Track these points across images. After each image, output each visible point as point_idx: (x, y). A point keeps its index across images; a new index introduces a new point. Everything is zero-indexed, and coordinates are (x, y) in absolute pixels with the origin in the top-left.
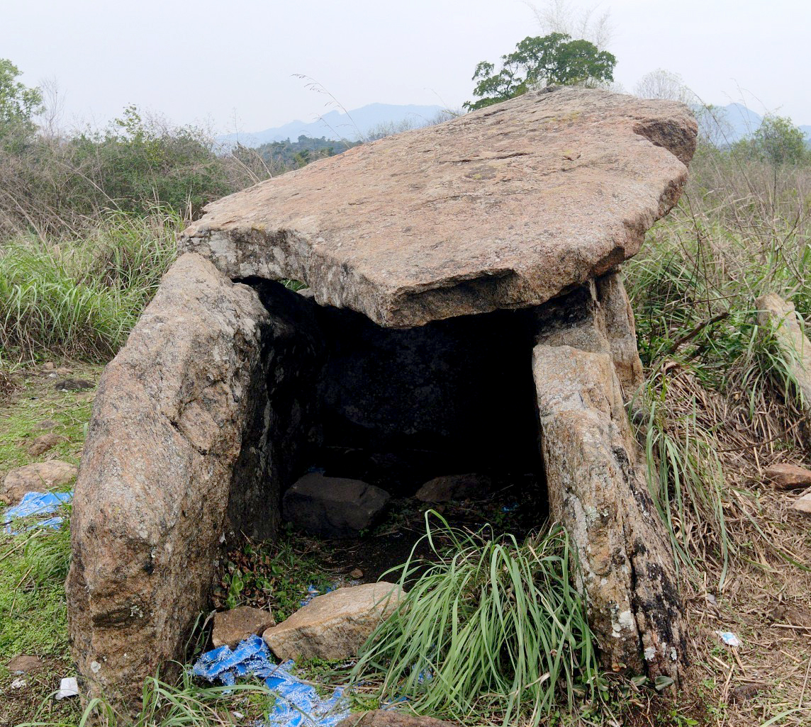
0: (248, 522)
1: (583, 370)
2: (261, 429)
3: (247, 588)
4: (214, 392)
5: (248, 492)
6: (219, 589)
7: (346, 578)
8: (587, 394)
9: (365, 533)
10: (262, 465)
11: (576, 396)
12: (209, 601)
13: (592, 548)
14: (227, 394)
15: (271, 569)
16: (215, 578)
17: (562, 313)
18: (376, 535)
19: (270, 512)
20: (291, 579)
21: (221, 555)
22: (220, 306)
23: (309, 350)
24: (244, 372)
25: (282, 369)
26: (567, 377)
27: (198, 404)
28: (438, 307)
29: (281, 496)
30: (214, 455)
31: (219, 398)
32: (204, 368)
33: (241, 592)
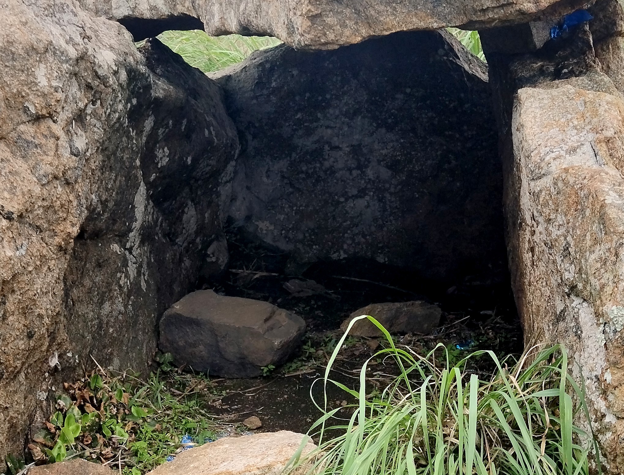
0: (105, 347)
1: (595, 113)
2: (131, 223)
3: (87, 433)
4: (36, 132)
5: (107, 306)
6: (44, 433)
7: (238, 427)
8: (604, 145)
9: (269, 371)
10: (131, 273)
11: (587, 148)
12: (26, 450)
13: (613, 374)
14: (58, 139)
15: (130, 410)
16: (39, 417)
17: (552, 69)
18: (284, 374)
19: (140, 338)
20: (157, 426)
21: (52, 385)
22: (58, 15)
23: (207, 132)
24: (94, 121)
25: (166, 149)
26: (571, 124)
27: (7, 146)
28: (379, 12)
29: (158, 319)
30: (30, 225)
31: (43, 141)
32: (19, 93)
33: (77, 439)
